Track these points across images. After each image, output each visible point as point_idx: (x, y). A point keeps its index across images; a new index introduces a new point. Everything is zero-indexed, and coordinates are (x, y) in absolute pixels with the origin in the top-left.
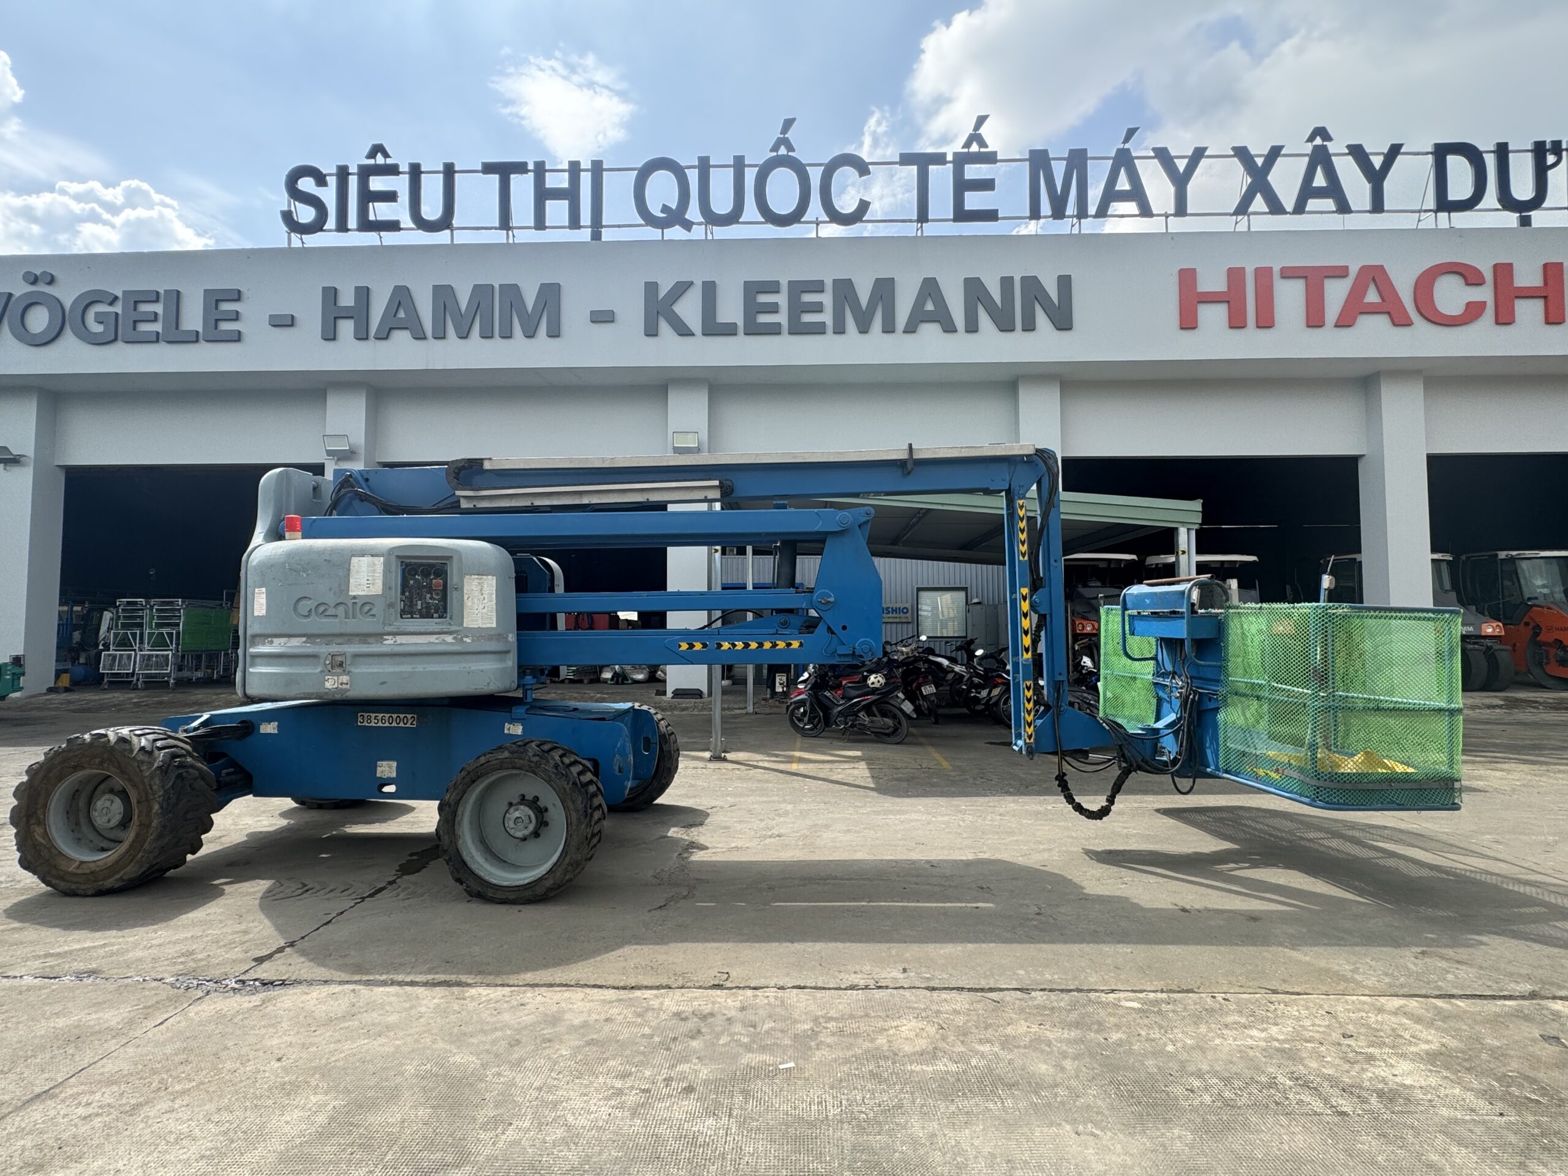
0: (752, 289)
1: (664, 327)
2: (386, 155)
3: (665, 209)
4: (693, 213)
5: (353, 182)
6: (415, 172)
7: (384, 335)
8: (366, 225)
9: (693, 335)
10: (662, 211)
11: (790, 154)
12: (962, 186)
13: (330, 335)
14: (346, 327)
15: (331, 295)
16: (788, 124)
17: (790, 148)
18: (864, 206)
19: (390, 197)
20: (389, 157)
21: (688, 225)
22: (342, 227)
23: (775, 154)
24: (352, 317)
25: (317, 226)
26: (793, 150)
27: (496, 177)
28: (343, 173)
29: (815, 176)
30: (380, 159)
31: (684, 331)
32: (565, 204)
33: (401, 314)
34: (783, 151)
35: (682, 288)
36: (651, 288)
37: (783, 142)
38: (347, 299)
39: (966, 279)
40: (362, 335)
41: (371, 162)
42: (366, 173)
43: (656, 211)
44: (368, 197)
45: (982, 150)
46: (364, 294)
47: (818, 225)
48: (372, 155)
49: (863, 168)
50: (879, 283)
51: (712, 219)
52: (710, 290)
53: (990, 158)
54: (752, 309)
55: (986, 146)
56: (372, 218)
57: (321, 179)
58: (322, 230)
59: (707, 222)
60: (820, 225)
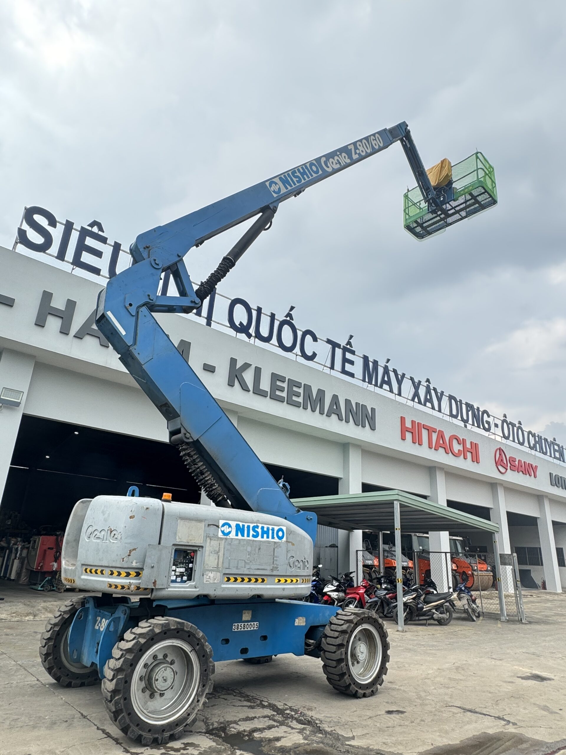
0: (275, 377)
1: (236, 383)
2: (101, 229)
3: (241, 324)
4: (252, 331)
5: (75, 234)
6: (117, 247)
7: (79, 336)
8: (77, 262)
9: (249, 391)
10: (239, 325)
11: (291, 321)
12: (345, 360)
13: (40, 323)
14: (54, 323)
15: (47, 296)
16: (292, 308)
17: (292, 318)
18: (314, 355)
19: (98, 254)
20: (103, 232)
21: (249, 336)
22: (61, 256)
23: (285, 318)
24: (62, 318)
25: (43, 248)
26: (293, 320)
28: (69, 226)
29: (299, 334)
30: (95, 229)
31: (245, 388)
33: (95, 327)
34: (288, 319)
35: (246, 366)
36: (233, 361)
37: (289, 315)
39: (346, 399)
40: (64, 331)
41: (90, 228)
42: (84, 233)
43: (237, 323)
44: (81, 247)
45: (350, 348)
46: (71, 305)
48: (92, 225)
49: (315, 339)
50: (320, 390)
51: (258, 336)
52: (258, 371)
53: (353, 353)
54: (274, 387)
55: (352, 347)
56: (82, 260)
57: (53, 222)
58: (44, 252)
59: (256, 337)
60: (298, 356)
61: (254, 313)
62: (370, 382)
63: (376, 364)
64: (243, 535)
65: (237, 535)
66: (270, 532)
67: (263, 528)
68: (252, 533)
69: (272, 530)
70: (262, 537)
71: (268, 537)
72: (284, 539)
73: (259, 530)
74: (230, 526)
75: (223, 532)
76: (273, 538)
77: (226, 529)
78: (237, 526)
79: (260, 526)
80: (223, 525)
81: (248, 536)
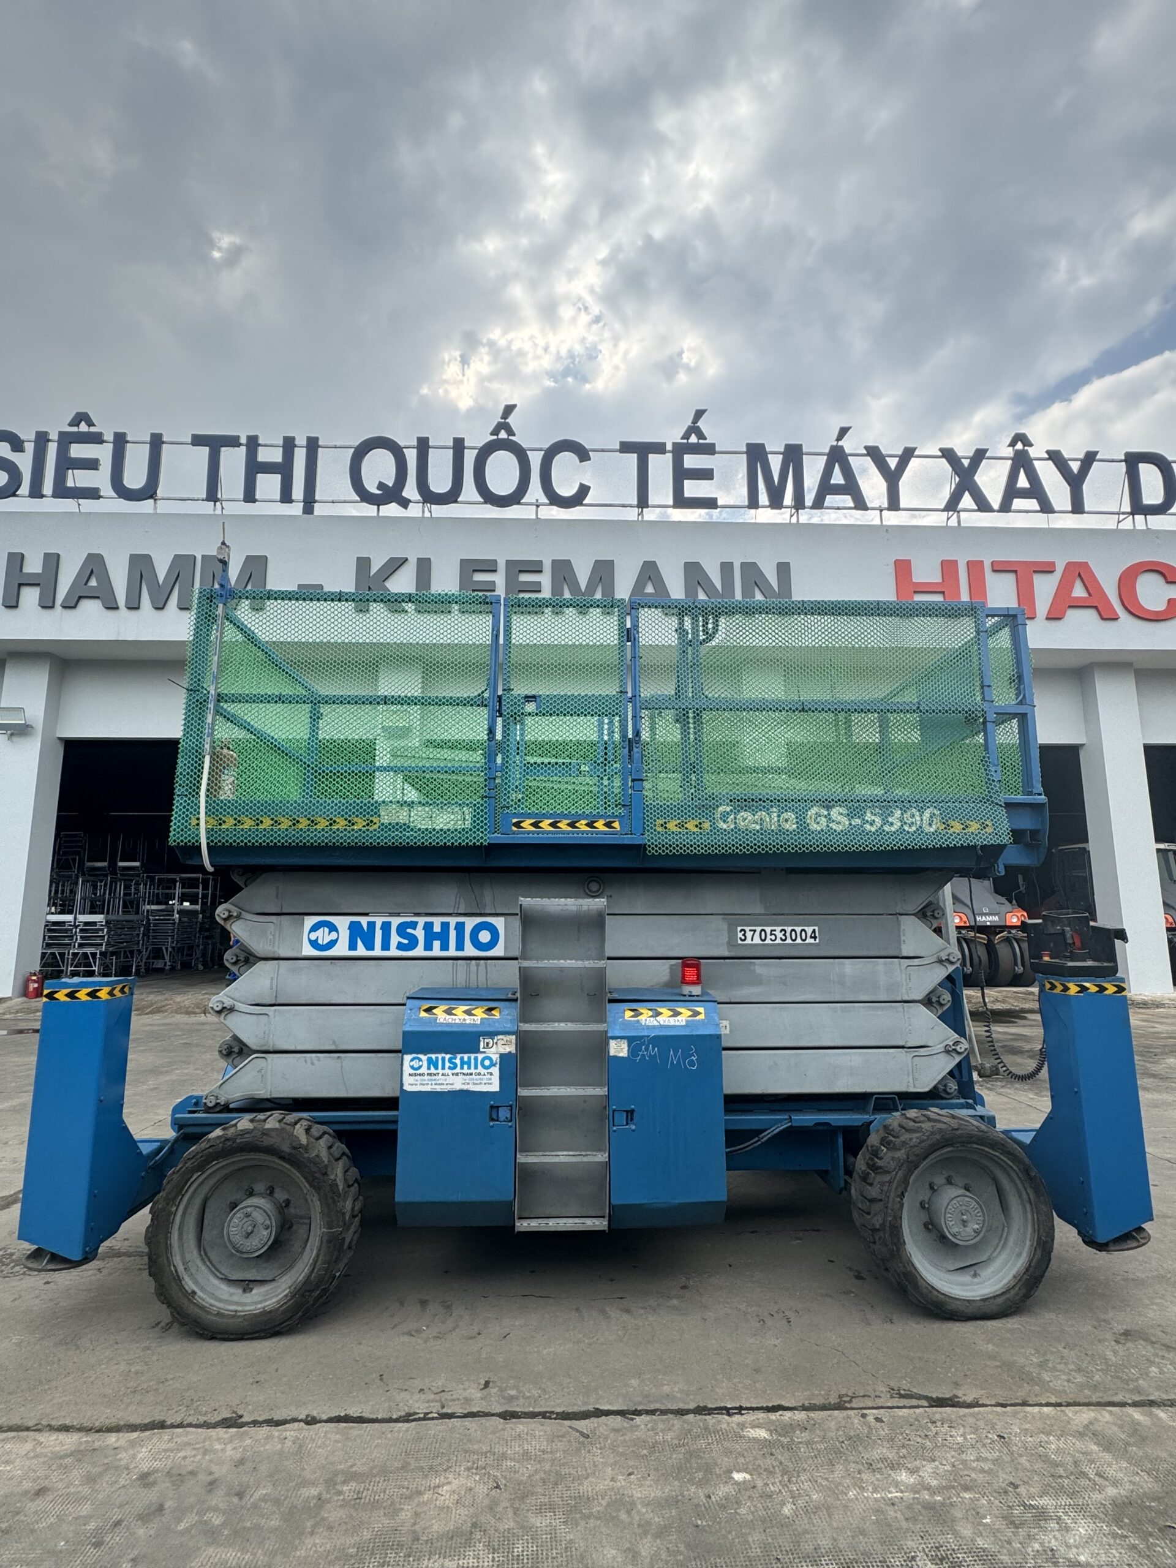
0: (470, 568)
1: (375, 605)
2: (90, 424)
3: (381, 486)
4: (410, 491)
5: (52, 449)
6: (120, 441)
7: (71, 605)
8: (62, 491)
10: (378, 488)
11: (511, 438)
12: (681, 475)
13: (12, 604)
14: (30, 596)
15: (16, 560)
16: (508, 410)
17: (510, 432)
18: (584, 490)
19: (92, 465)
20: (94, 425)
21: (405, 503)
22: (36, 492)
23: (494, 437)
24: (38, 585)
25: (8, 491)
26: (514, 435)
27: (206, 450)
28: (42, 439)
29: (535, 460)
30: (83, 427)
32: (277, 479)
33: (93, 583)
34: (503, 435)
35: (396, 565)
36: (363, 564)
37: (504, 426)
38: (34, 566)
39: (686, 563)
40: (47, 605)
41: (75, 429)
42: (66, 440)
43: (374, 490)
44: (66, 463)
45: (701, 441)
46: (53, 562)
47: (538, 506)
48: (75, 422)
49: (583, 454)
50: (599, 565)
51: (429, 497)
52: (424, 567)
53: (709, 450)
54: (467, 586)
55: (706, 439)
56: (70, 485)
57: (17, 445)
58: (14, 495)
59: (425, 501)
60: (540, 507)
62: (776, 502)
63: (793, 455)
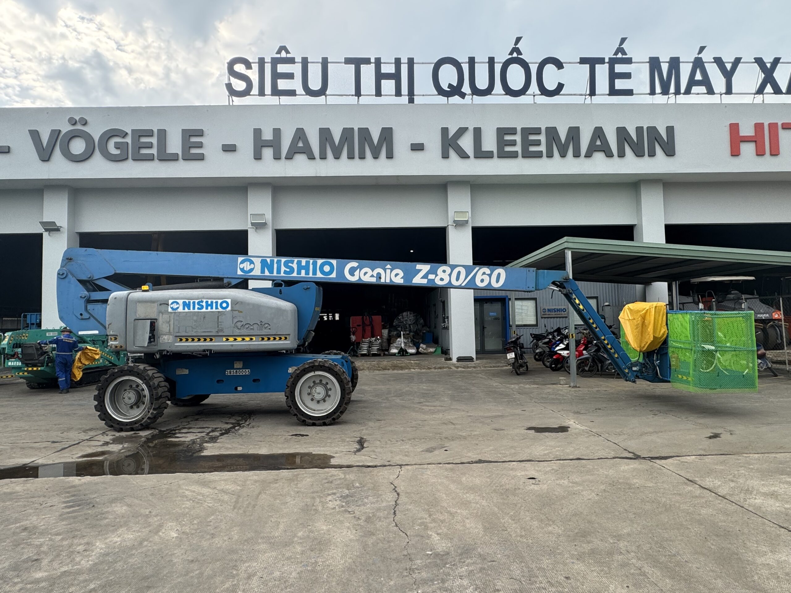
0: (502, 132)
1: (452, 153)
2: (287, 52)
3: (450, 86)
4: (466, 88)
5: (268, 68)
6: (305, 62)
7: (289, 157)
8: (276, 92)
9: (469, 157)
10: (448, 88)
11: (519, 56)
12: (613, 76)
13: (258, 157)
14: (268, 153)
15: (258, 133)
16: (518, 40)
17: (519, 53)
18: (560, 86)
19: (290, 76)
20: (290, 53)
21: (463, 95)
22: (262, 93)
23: (510, 56)
24: (272, 146)
25: (246, 93)
26: (521, 54)
27: (353, 66)
28: (262, 62)
30: (283, 54)
31: (463, 155)
32: (392, 83)
33: (300, 144)
34: (515, 55)
35: (462, 131)
36: (445, 131)
37: (516, 50)
38: (268, 135)
39: (617, 128)
40: (277, 157)
41: (278, 56)
42: (275, 62)
43: (445, 88)
44: (276, 76)
45: (624, 56)
46: (277, 132)
47: (534, 96)
48: (279, 52)
49: (559, 65)
50: (571, 129)
51: (476, 91)
52: (478, 132)
53: (629, 61)
54: (501, 143)
55: (626, 54)
56: (280, 88)
57: (248, 65)
58: (250, 95)
59: (473, 94)
60: (536, 96)
61: (466, 68)
62: (665, 91)
63: (675, 63)
64: (189, 309)
65: (184, 309)
66: (214, 305)
67: (207, 302)
68: (197, 306)
69: (215, 303)
70: (207, 308)
71: (212, 308)
72: (229, 308)
73: (204, 304)
74: (178, 303)
75: (172, 308)
76: (217, 308)
77: (175, 306)
78: (184, 303)
79: (205, 301)
80: (172, 303)
81: (194, 308)
